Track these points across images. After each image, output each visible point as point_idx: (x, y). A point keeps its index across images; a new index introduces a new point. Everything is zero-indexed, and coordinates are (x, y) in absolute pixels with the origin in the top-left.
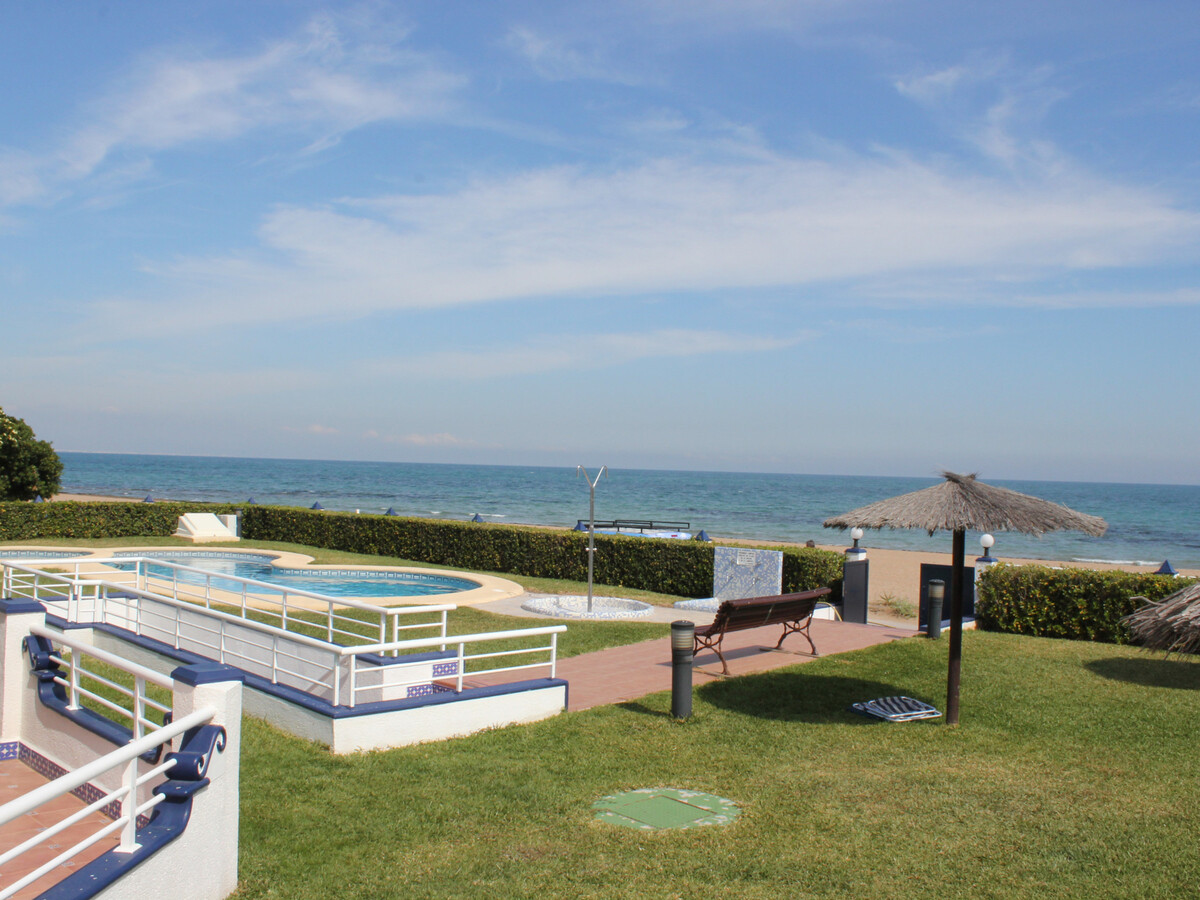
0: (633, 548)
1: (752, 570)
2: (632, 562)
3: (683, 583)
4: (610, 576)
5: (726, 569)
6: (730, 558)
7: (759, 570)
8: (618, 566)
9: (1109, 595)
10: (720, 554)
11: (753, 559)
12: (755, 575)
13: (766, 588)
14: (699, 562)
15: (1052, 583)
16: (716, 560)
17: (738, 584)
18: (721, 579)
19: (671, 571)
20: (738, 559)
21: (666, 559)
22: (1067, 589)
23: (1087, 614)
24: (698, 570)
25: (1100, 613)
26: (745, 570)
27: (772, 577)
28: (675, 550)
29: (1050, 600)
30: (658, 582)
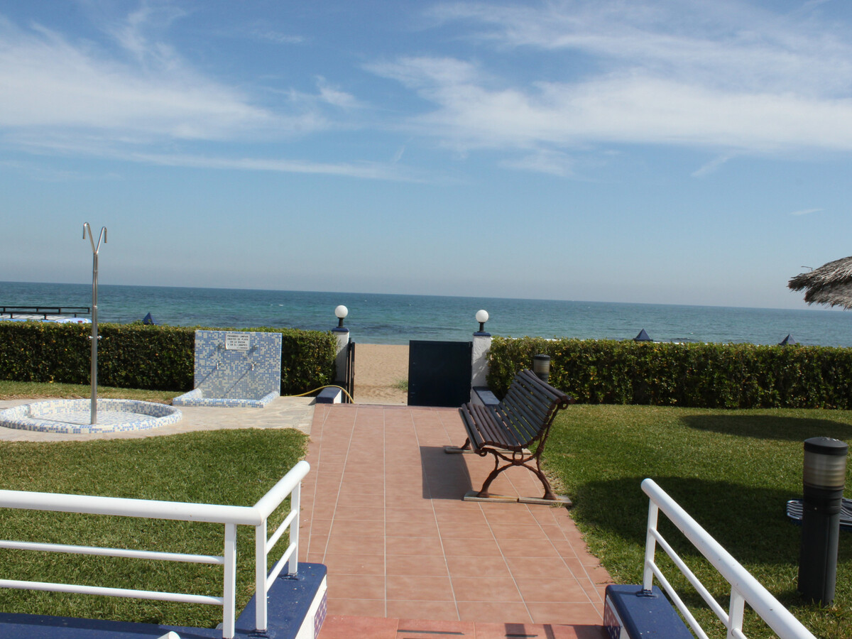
0: (70, 335)
1: (245, 355)
2: (69, 352)
3: (143, 373)
4: (36, 371)
5: (211, 355)
6: (217, 343)
7: (255, 354)
8: (47, 358)
9: (618, 362)
10: (201, 338)
11: (247, 342)
12: (250, 361)
13: (264, 374)
14: (163, 348)
15: (567, 353)
16: (197, 346)
17: (228, 372)
18: (205, 367)
19: (125, 361)
20: (227, 342)
21: (118, 347)
22: (580, 357)
23: (598, 380)
24: (162, 358)
25: (608, 379)
26: (238, 355)
27: (271, 361)
28: (131, 337)
29: (565, 370)
30: (108, 375)
